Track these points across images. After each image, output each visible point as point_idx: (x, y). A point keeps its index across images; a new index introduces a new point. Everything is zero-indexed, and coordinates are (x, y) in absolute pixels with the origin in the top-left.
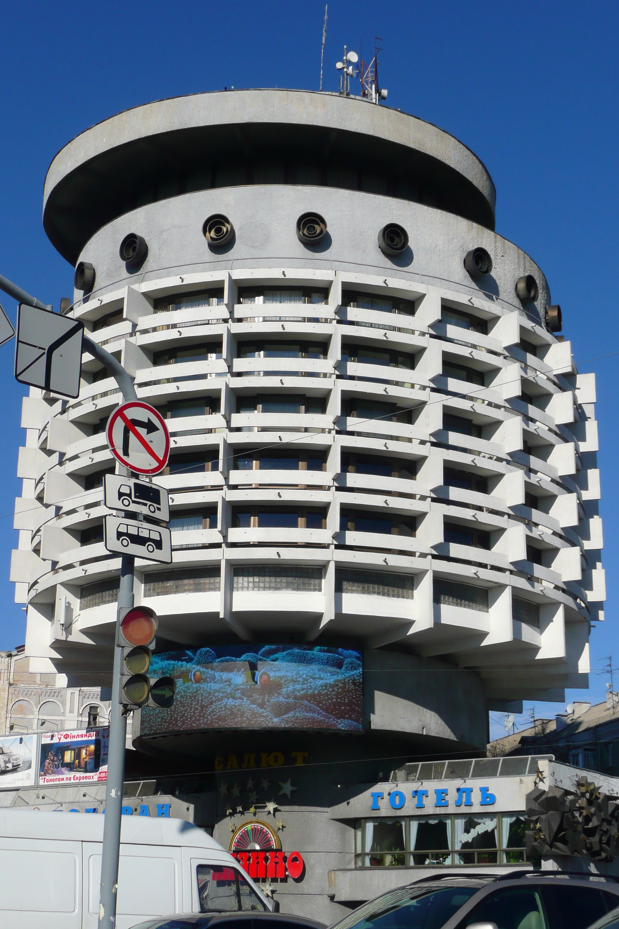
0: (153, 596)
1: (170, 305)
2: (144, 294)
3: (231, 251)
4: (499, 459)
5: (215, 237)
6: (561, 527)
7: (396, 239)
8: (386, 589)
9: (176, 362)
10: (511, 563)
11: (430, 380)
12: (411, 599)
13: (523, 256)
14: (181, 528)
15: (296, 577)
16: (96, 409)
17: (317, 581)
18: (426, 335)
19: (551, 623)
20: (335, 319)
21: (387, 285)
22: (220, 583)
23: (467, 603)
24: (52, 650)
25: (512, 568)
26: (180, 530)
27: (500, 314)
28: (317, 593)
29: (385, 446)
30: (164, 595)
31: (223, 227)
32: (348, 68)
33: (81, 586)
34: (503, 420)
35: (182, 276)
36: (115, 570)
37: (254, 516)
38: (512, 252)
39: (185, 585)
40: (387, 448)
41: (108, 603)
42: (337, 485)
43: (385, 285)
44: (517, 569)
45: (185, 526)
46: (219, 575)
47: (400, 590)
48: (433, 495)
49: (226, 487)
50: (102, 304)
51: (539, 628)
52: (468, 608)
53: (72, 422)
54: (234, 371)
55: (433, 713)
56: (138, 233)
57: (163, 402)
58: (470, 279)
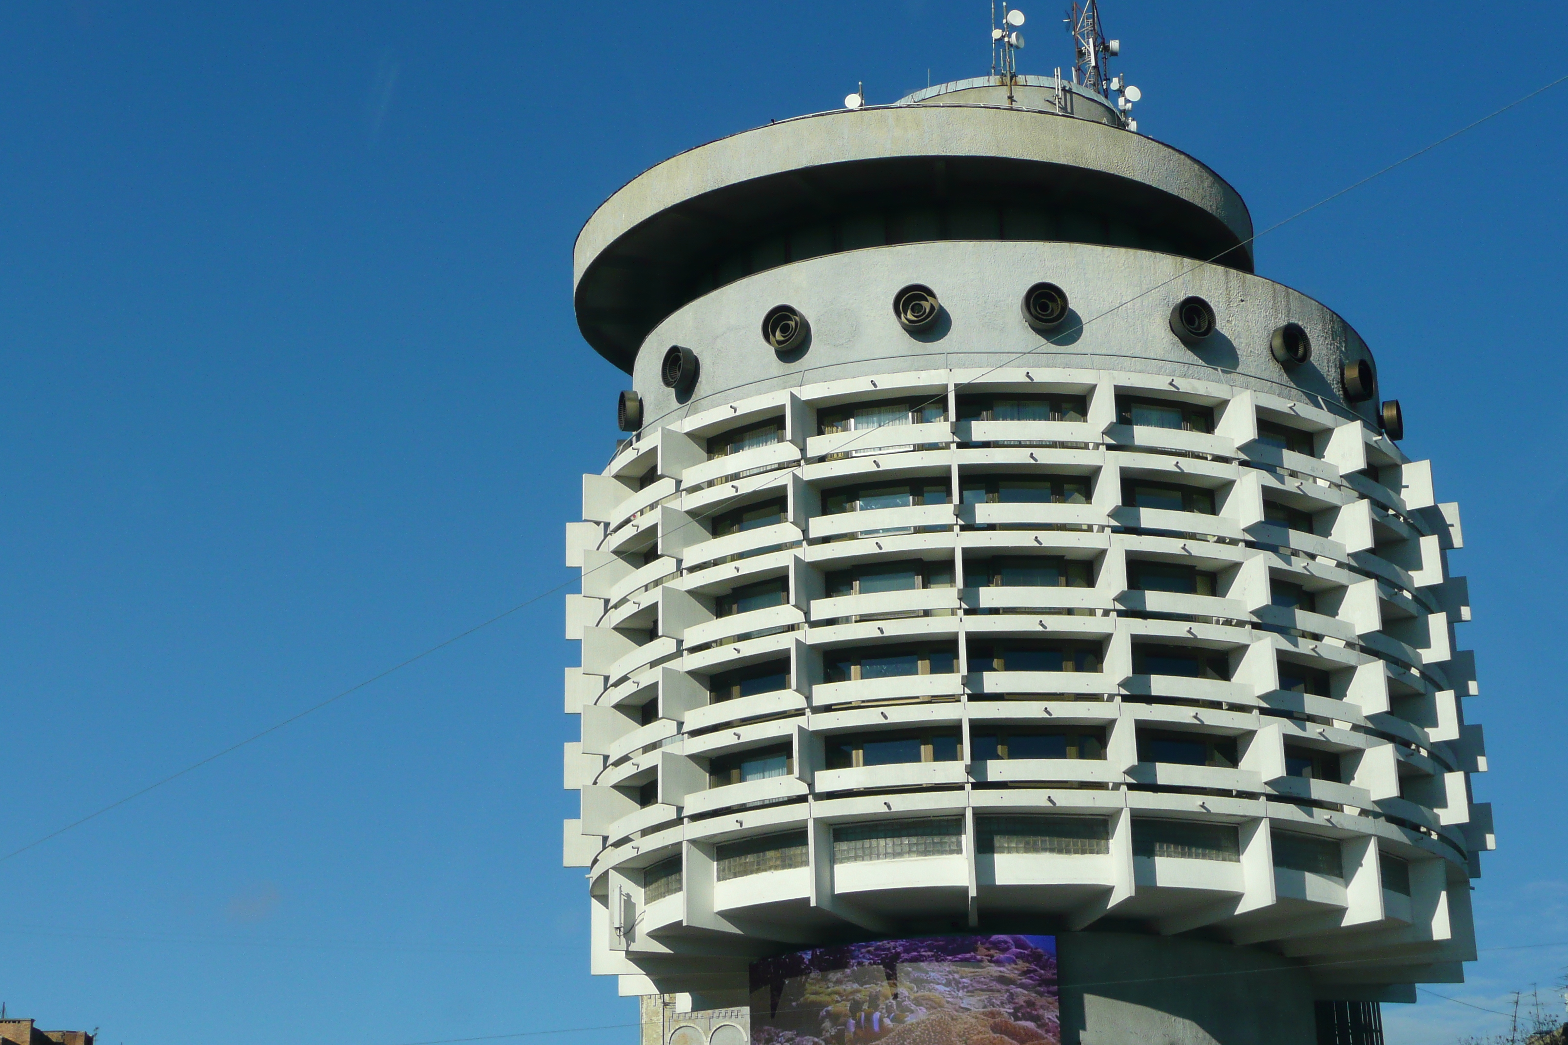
0: (729, 879)
1: (727, 445)
2: (690, 435)
3: (806, 356)
4: (1241, 624)
5: (782, 339)
6: (1364, 715)
7: (1050, 304)
8: (1064, 841)
9: (741, 530)
10: (1266, 783)
11: (1109, 516)
12: (1104, 853)
13: (1283, 294)
14: (762, 774)
15: (922, 835)
16: (640, 609)
17: (954, 839)
18: (1101, 447)
19: (1360, 868)
20: (953, 442)
21: (1032, 379)
22: (807, 853)
23: (1200, 851)
24: (631, 962)
25: (1269, 790)
26: (760, 779)
27: (1226, 397)
28: (955, 856)
29: (1042, 625)
30: (742, 876)
31: (790, 322)
32: (1009, 36)
33: (644, 869)
34: (1243, 561)
35: (733, 405)
36: (672, 845)
37: (857, 749)
38: (1260, 291)
39: (770, 859)
40: (1045, 627)
41: (675, 893)
42: (970, 692)
43: (1028, 380)
44: (1278, 792)
45: (766, 771)
46: (805, 843)
47: (1087, 841)
48: (1124, 692)
49: (809, 710)
50: (639, 455)
51: (1342, 877)
52: (1202, 859)
53: (616, 628)
54: (811, 537)
55: (1187, 1022)
56: (681, 344)
57: (726, 591)
58: (1183, 346)
